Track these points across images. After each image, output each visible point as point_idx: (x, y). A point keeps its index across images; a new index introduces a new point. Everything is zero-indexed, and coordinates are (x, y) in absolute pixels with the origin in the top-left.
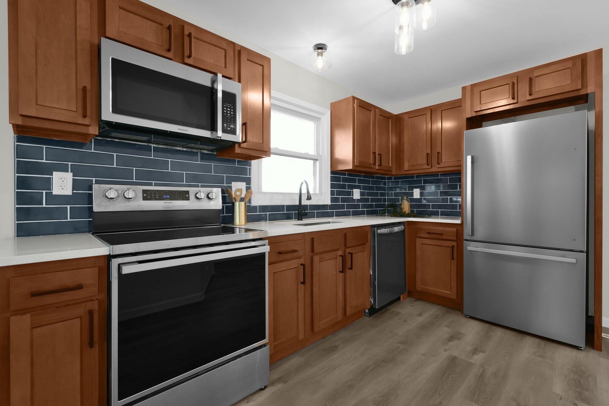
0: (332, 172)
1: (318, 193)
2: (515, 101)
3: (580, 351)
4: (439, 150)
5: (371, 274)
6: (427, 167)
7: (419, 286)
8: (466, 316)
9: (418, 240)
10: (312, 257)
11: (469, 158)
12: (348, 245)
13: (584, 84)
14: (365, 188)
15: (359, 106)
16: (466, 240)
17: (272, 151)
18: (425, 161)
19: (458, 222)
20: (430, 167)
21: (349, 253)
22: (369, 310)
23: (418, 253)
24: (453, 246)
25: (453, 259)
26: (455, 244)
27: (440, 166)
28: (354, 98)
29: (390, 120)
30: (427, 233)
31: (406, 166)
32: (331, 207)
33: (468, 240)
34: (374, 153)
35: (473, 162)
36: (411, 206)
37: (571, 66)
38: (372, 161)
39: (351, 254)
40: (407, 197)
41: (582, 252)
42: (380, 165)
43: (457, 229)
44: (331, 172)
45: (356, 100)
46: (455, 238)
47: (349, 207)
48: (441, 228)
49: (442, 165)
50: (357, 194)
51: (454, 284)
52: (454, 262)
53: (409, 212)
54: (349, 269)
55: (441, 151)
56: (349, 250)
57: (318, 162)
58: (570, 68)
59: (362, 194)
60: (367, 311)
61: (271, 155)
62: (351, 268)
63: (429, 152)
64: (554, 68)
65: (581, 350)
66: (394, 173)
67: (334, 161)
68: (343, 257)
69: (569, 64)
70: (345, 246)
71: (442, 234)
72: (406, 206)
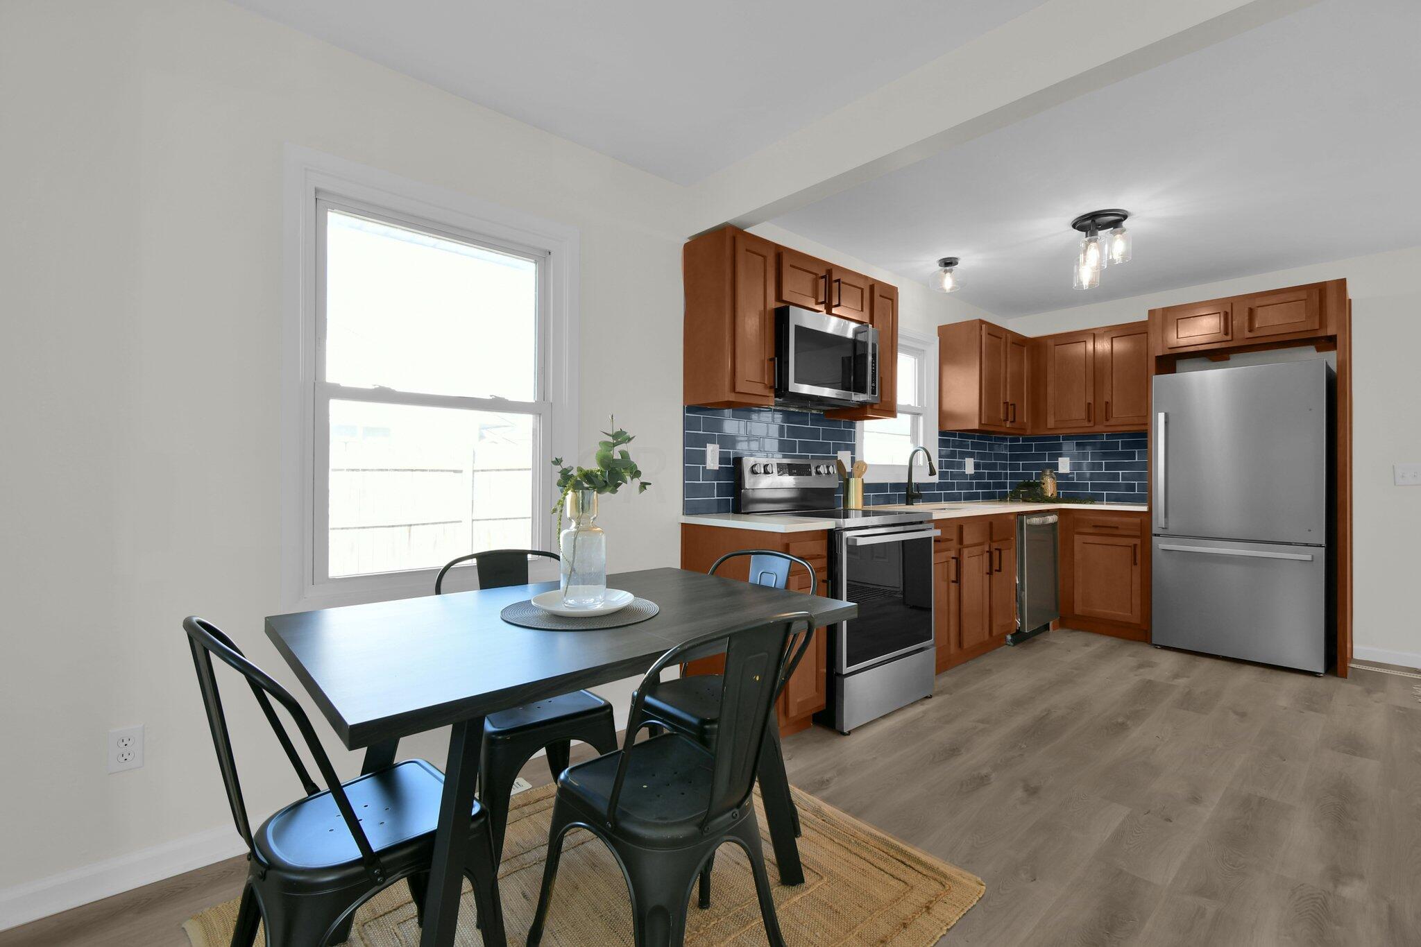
0: (941, 433)
1: (922, 465)
2: (1229, 338)
3: (1317, 678)
4: (1107, 398)
5: (1018, 582)
6: (1087, 424)
7: (1079, 609)
8: (1155, 646)
9: (1076, 537)
10: (960, 550)
11: (1161, 417)
12: (994, 539)
13: (1323, 323)
14: (982, 456)
15: (989, 334)
16: (1155, 535)
17: (898, 409)
18: (1083, 415)
19: (1144, 509)
20: (1091, 424)
21: (996, 549)
22: (1012, 635)
23: (1078, 557)
24: (1135, 546)
25: (1135, 564)
26: (1138, 541)
27: (1108, 423)
28: (982, 322)
29: (1025, 348)
30: (1093, 526)
31: (1051, 422)
32: (940, 486)
33: (1159, 535)
34: (1006, 403)
35: (1166, 423)
36: (1059, 486)
37: (1305, 297)
38: (1002, 416)
39: (1000, 550)
40: (1051, 472)
41: (1321, 546)
42: (1013, 422)
43: (1141, 520)
44: (939, 432)
45: (984, 326)
46: (1138, 533)
47: (960, 486)
48: (1115, 519)
49: (1112, 422)
50: (969, 466)
51: (1137, 601)
52: (1137, 569)
53: (1055, 495)
54: (996, 570)
55: (1111, 400)
56: (995, 545)
57: (921, 418)
58: (1305, 300)
59: (977, 466)
60: (1009, 637)
61: (899, 415)
62: (999, 570)
63: (1090, 400)
64: (1283, 297)
65: (1320, 677)
66: (1029, 432)
67: (943, 416)
68: (990, 553)
69: (1303, 295)
70: (991, 539)
71: (1117, 528)
72: (1050, 487)
